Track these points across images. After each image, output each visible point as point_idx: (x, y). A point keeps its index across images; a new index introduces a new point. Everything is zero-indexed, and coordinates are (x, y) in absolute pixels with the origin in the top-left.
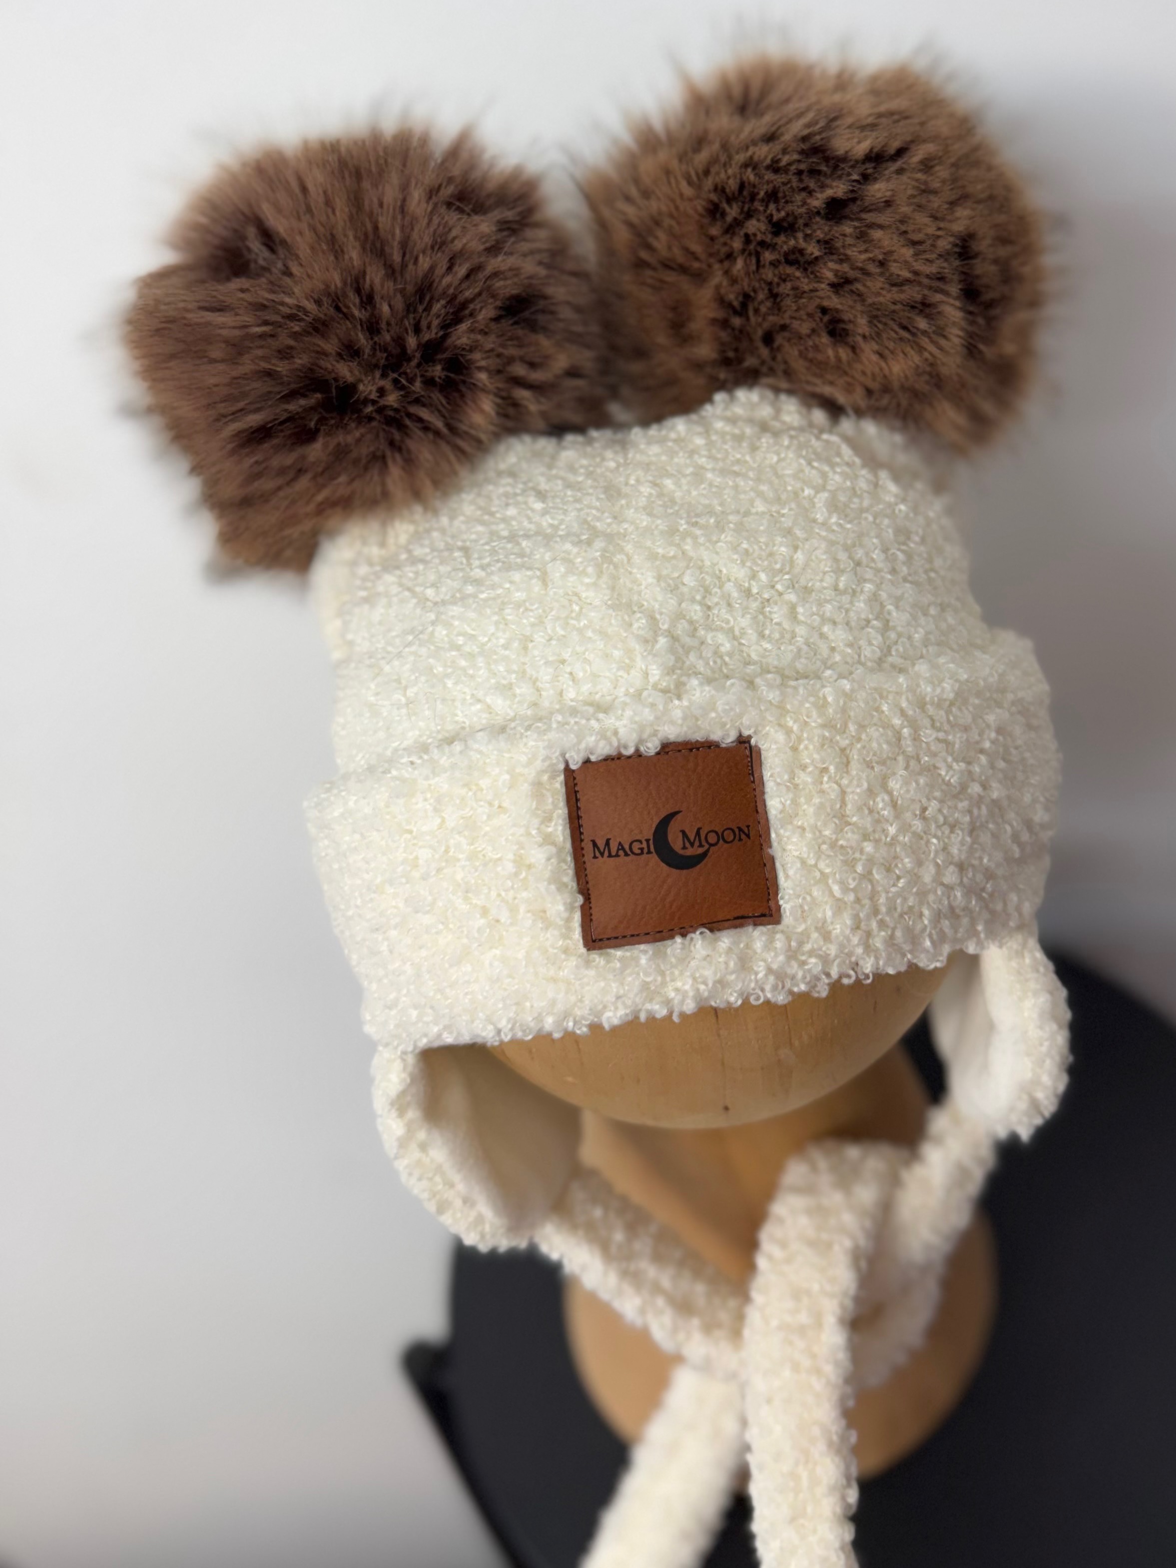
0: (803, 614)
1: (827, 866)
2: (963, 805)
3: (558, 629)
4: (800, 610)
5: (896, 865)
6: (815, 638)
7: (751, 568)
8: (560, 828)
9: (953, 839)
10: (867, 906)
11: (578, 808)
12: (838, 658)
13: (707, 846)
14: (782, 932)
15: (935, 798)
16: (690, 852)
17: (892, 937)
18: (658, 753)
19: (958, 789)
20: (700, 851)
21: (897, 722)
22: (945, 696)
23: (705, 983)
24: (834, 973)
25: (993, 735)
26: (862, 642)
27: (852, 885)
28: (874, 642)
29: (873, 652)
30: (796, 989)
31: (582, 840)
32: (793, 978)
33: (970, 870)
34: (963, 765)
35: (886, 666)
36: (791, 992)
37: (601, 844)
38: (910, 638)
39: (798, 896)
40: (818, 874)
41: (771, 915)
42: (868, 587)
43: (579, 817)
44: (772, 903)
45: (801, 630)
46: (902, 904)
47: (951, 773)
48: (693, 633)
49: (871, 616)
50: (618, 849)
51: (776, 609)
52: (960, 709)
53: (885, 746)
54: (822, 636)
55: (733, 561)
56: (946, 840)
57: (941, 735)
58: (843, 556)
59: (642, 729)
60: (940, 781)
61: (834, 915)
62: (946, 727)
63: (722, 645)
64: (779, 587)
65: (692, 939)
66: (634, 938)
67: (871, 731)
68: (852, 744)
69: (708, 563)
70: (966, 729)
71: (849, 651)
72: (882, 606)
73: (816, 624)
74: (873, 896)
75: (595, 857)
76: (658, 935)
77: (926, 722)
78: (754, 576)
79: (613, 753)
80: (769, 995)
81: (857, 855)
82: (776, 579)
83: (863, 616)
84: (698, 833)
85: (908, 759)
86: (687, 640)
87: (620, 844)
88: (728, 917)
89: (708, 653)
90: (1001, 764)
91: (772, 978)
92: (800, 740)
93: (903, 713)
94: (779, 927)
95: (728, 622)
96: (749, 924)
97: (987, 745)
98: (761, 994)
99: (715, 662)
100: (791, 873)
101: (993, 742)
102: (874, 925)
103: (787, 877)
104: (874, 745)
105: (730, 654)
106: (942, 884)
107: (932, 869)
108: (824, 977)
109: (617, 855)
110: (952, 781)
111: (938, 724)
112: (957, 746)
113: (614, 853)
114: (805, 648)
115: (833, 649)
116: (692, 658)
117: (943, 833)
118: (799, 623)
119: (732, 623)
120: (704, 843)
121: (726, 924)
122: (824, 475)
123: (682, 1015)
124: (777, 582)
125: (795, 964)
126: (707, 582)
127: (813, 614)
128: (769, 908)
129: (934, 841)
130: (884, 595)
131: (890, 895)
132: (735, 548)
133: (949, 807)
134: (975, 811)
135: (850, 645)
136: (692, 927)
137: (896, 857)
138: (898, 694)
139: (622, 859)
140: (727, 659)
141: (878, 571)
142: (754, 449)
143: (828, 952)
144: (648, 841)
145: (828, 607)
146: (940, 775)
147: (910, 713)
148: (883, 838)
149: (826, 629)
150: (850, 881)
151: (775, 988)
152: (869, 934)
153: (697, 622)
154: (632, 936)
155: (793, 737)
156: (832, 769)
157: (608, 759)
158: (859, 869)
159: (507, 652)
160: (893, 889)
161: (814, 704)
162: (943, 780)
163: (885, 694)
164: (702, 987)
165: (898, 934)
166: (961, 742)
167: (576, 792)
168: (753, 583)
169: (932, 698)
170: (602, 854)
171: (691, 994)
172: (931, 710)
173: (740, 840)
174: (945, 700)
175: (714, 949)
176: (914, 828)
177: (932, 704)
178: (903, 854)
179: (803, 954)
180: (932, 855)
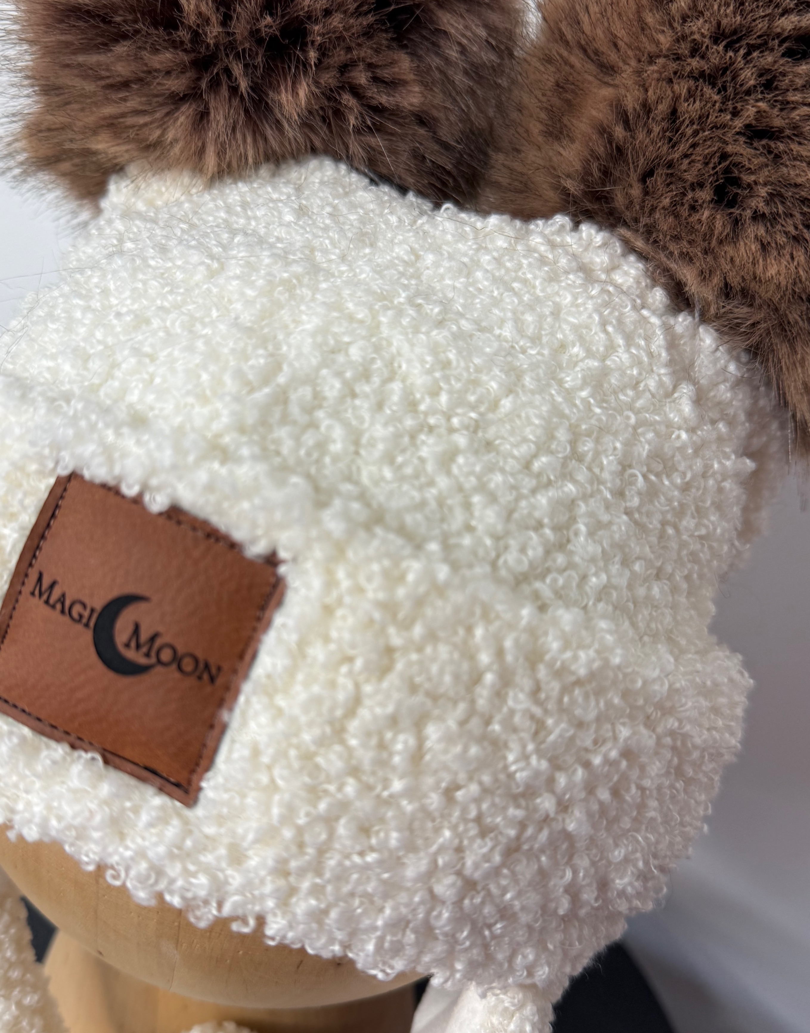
0: (460, 467)
1: (282, 778)
2: (519, 813)
3: (177, 324)
4: (461, 460)
5: (378, 832)
6: (454, 501)
7: (436, 381)
8: (15, 535)
9: (475, 846)
10: (307, 858)
11: (48, 526)
12: (467, 541)
13: (153, 660)
14: (186, 822)
15: (480, 783)
16: (131, 654)
17: (325, 912)
18: (161, 514)
19: (521, 789)
20: (143, 660)
21: (485, 658)
22: (573, 668)
23: (60, 819)
24: (227, 910)
25: (614, 754)
26: (512, 542)
27: (301, 821)
28: (530, 553)
29: (519, 561)
30: (168, 898)
31: (31, 565)
32: (172, 881)
33: (482, 894)
34: (544, 765)
35: (526, 589)
36: (160, 896)
37: (46, 583)
38: (584, 578)
39: (227, 790)
40: (265, 779)
41: (186, 792)
42: (570, 488)
43: (43, 537)
44: (195, 777)
45: (443, 482)
46: (358, 882)
47: (522, 764)
48: (309, 410)
49: (546, 521)
50: (59, 600)
51: (431, 440)
52: (586, 696)
53: (447, 679)
54: (467, 506)
55: (423, 362)
56: (466, 842)
57: (537, 711)
58: (562, 435)
59: (153, 471)
60: (500, 765)
61: (257, 841)
62: (550, 706)
63: (334, 441)
64: (455, 421)
65: (80, 757)
66: (24, 715)
67: (443, 650)
68: (405, 650)
69: (394, 350)
70: (580, 725)
71: (488, 542)
72: (573, 520)
73: (467, 486)
74: (322, 851)
75: (33, 594)
76: (48, 729)
77: (527, 683)
78: (434, 393)
79: (112, 482)
80: (129, 885)
81: (332, 788)
82: (459, 411)
83: (537, 514)
84: (153, 639)
85: (472, 712)
86: (295, 410)
87: (63, 595)
88: (137, 760)
89: (309, 439)
90: (604, 795)
91: (144, 866)
92: (340, 602)
93: (500, 653)
94: (187, 813)
95: (361, 420)
96: (152, 785)
97: (597, 760)
98: (123, 874)
99: (309, 454)
100: (236, 755)
101: (607, 761)
102: (305, 885)
103: (228, 760)
104: (434, 669)
105: (336, 459)
106: (431, 891)
107: (423, 865)
108: (214, 904)
109: (53, 607)
110: (518, 775)
111: (543, 696)
112: (552, 738)
113: (52, 601)
114: (433, 504)
115: (469, 529)
116: (283, 433)
117: (466, 831)
118: (449, 473)
119: (366, 425)
120: (153, 654)
121: (130, 767)
122: (611, 347)
123: (21, 838)
124: (457, 415)
125: (178, 867)
126: (375, 366)
127: (472, 473)
128: (189, 782)
129: (447, 833)
130: (582, 508)
131: (347, 863)
132: (435, 349)
133: (493, 805)
134: (530, 831)
135: (497, 538)
136: (91, 744)
137: (382, 820)
138: (511, 626)
139: (56, 615)
140: (327, 460)
141: (596, 480)
142: (553, 278)
143: (231, 880)
144: (92, 610)
145: (498, 478)
146: (505, 758)
147: (509, 658)
148: (379, 788)
149: (476, 499)
150: (302, 813)
151: (142, 880)
152: (293, 891)
153: (324, 398)
154: (24, 711)
155: (335, 594)
156: (359, 663)
157: (104, 486)
158: (322, 806)
159: (115, 322)
160: (357, 859)
161: (386, 574)
162: (506, 767)
163: (493, 615)
164: (54, 823)
165: (334, 914)
166: (561, 736)
167: (57, 506)
168: (428, 400)
169: (554, 660)
170: (41, 594)
171: (37, 820)
172: (542, 672)
173: (200, 678)
174: (573, 673)
175: (94, 787)
176: (428, 801)
177: (550, 665)
178: (393, 824)
179: (197, 862)
180: (434, 848)
